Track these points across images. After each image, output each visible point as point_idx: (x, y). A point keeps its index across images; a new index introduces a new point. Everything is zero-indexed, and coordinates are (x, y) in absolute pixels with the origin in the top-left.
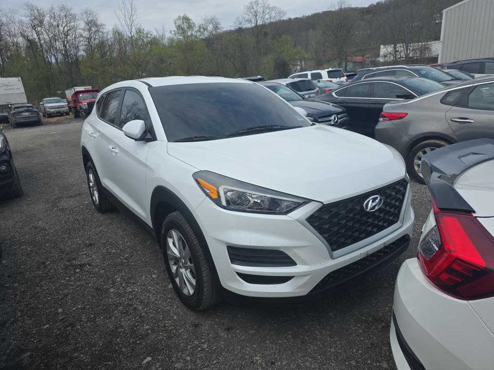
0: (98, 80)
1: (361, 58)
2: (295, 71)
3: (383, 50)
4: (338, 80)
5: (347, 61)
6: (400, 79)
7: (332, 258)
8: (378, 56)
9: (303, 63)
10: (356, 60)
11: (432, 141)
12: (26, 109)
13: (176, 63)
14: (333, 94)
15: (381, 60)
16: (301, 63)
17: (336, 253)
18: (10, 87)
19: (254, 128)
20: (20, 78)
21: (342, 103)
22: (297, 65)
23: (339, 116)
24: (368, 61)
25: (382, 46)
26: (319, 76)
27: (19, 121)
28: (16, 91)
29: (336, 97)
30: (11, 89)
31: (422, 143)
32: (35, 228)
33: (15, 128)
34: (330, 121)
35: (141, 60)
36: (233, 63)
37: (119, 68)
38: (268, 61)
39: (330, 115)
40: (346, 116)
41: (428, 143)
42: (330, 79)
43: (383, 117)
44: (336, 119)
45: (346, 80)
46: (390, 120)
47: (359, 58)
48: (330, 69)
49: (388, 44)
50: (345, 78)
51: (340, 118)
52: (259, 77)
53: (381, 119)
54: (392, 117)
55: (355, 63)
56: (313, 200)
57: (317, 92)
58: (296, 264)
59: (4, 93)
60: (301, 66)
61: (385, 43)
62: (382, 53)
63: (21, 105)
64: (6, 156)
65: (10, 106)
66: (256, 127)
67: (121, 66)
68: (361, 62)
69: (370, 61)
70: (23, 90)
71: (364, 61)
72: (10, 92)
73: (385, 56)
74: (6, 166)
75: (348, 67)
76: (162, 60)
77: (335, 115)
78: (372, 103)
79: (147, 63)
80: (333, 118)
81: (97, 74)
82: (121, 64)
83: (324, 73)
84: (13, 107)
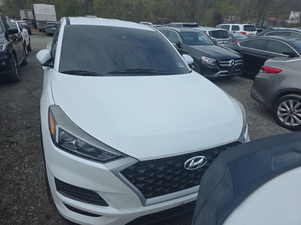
0: (102, 13)
1: (275, 19)
2: (227, 22)
3: (293, 15)
4: (250, 32)
5: (264, 19)
6: (290, 40)
7: (144, 204)
8: (288, 18)
9: (233, 17)
10: (271, 20)
11: (296, 96)
12: (55, 25)
13: (150, 7)
14: (238, 43)
15: (289, 22)
16: (232, 17)
17: (149, 201)
18: (48, 11)
19: (132, 70)
20: (54, 6)
21: (243, 51)
22: (229, 18)
23: (236, 61)
24: (279, 21)
25: (292, 12)
26: (237, 28)
27: (50, 32)
28: (51, 14)
29: (240, 46)
30: (48, 12)
31: (288, 95)
32: (8, 107)
33: (48, 36)
34: (228, 64)
35: (129, 3)
36: (186, 12)
37: (115, 7)
38: (210, 13)
39: (229, 60)
40: (241, 62)
41: (292, 96)
42: (244, 31)
43: (263, 69)
44: (233, 63)
45: (257, 33)
46: (268, 72)
47: (273, 18)
48: (247, 24)
49: (297, 11)
50: (256, 32)
51: (236, 63)
52: (195, 23)
53: (261, 71)
54: (269, 71)
55: (269, 21)
56: (129, 156)
57: (230, 40)
58: (107, 205)
59: (44, 14)
60: (232, 19)
61: (295, 10)
62: (290, 17)
63: (52, 23)
64: (6, 56)
65: (47, 22)
66: (135, 70)
67: (116, 5)
68: (274, 21)
69: (281, 22)
70: (55, 14)
71: (276, 21)
72: (48, 14)
73: (293, 20)
74: (5, 62)
75: (263, 24)
76: (141, 5)
77: (233, 60)
78: (264, 55)
79: (132, 5)
80: (231, 62)
81: (101, 9)
82: (117, 4)
83: (241, 26)
84: (48, 23)
